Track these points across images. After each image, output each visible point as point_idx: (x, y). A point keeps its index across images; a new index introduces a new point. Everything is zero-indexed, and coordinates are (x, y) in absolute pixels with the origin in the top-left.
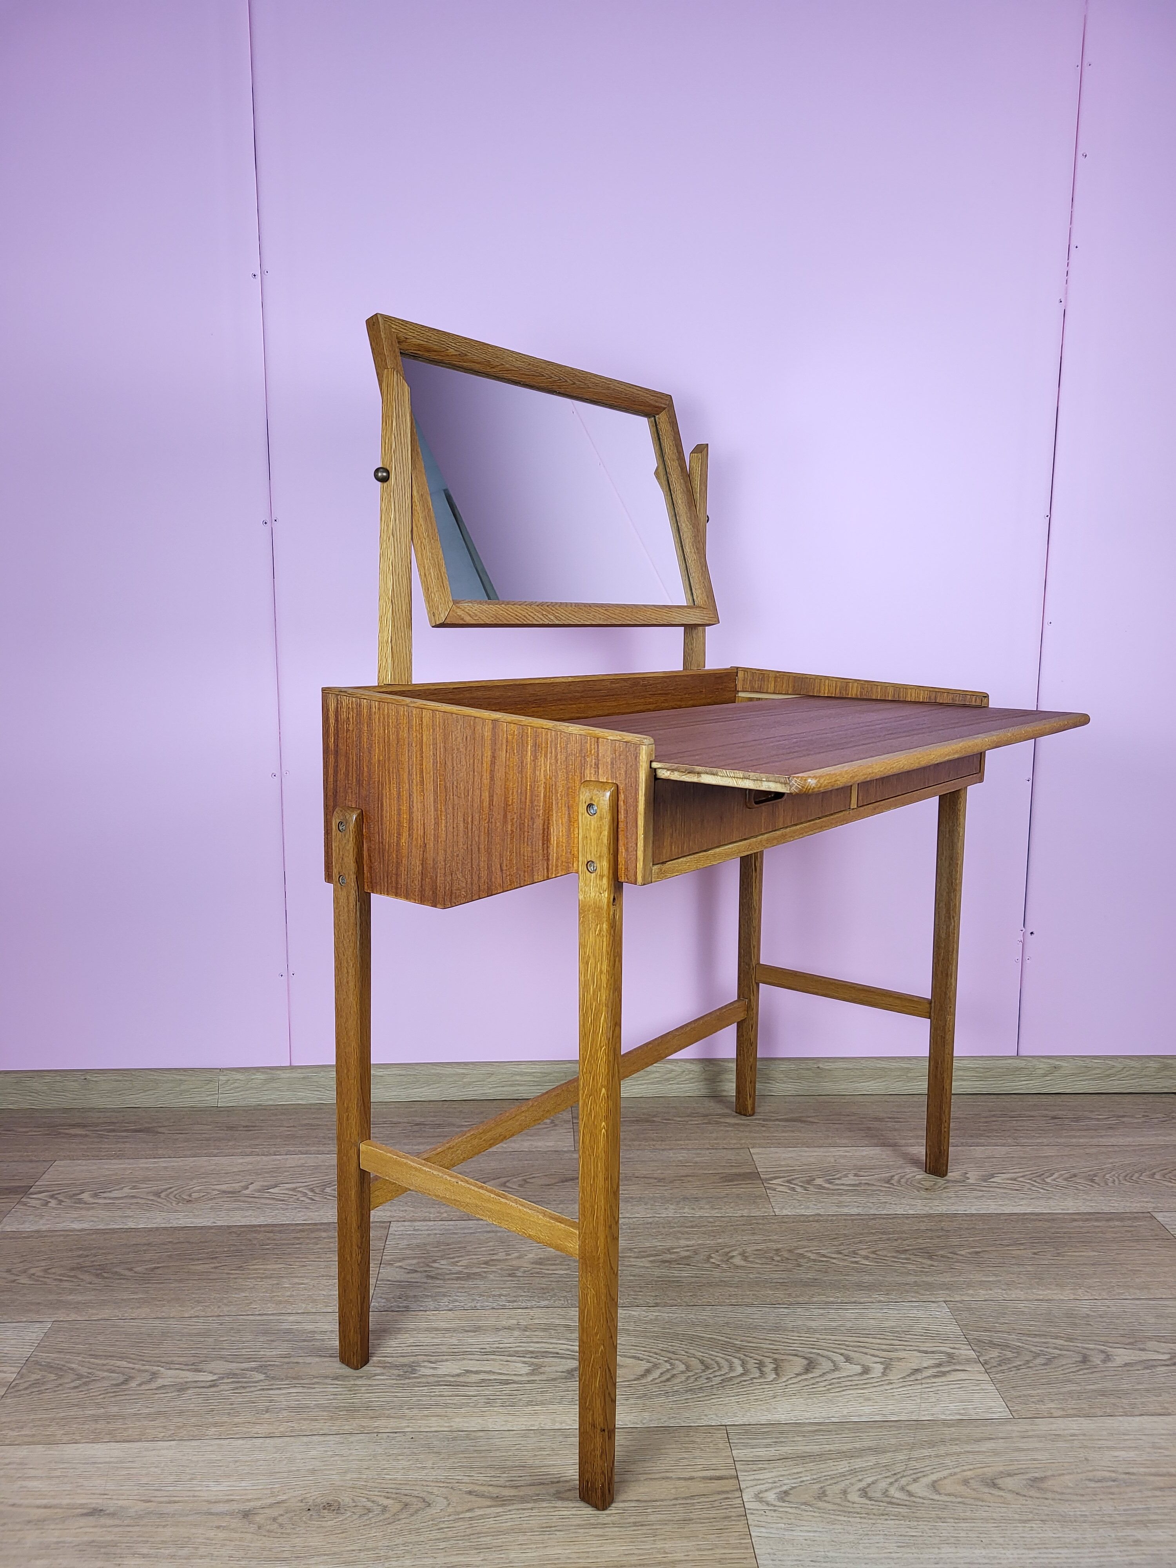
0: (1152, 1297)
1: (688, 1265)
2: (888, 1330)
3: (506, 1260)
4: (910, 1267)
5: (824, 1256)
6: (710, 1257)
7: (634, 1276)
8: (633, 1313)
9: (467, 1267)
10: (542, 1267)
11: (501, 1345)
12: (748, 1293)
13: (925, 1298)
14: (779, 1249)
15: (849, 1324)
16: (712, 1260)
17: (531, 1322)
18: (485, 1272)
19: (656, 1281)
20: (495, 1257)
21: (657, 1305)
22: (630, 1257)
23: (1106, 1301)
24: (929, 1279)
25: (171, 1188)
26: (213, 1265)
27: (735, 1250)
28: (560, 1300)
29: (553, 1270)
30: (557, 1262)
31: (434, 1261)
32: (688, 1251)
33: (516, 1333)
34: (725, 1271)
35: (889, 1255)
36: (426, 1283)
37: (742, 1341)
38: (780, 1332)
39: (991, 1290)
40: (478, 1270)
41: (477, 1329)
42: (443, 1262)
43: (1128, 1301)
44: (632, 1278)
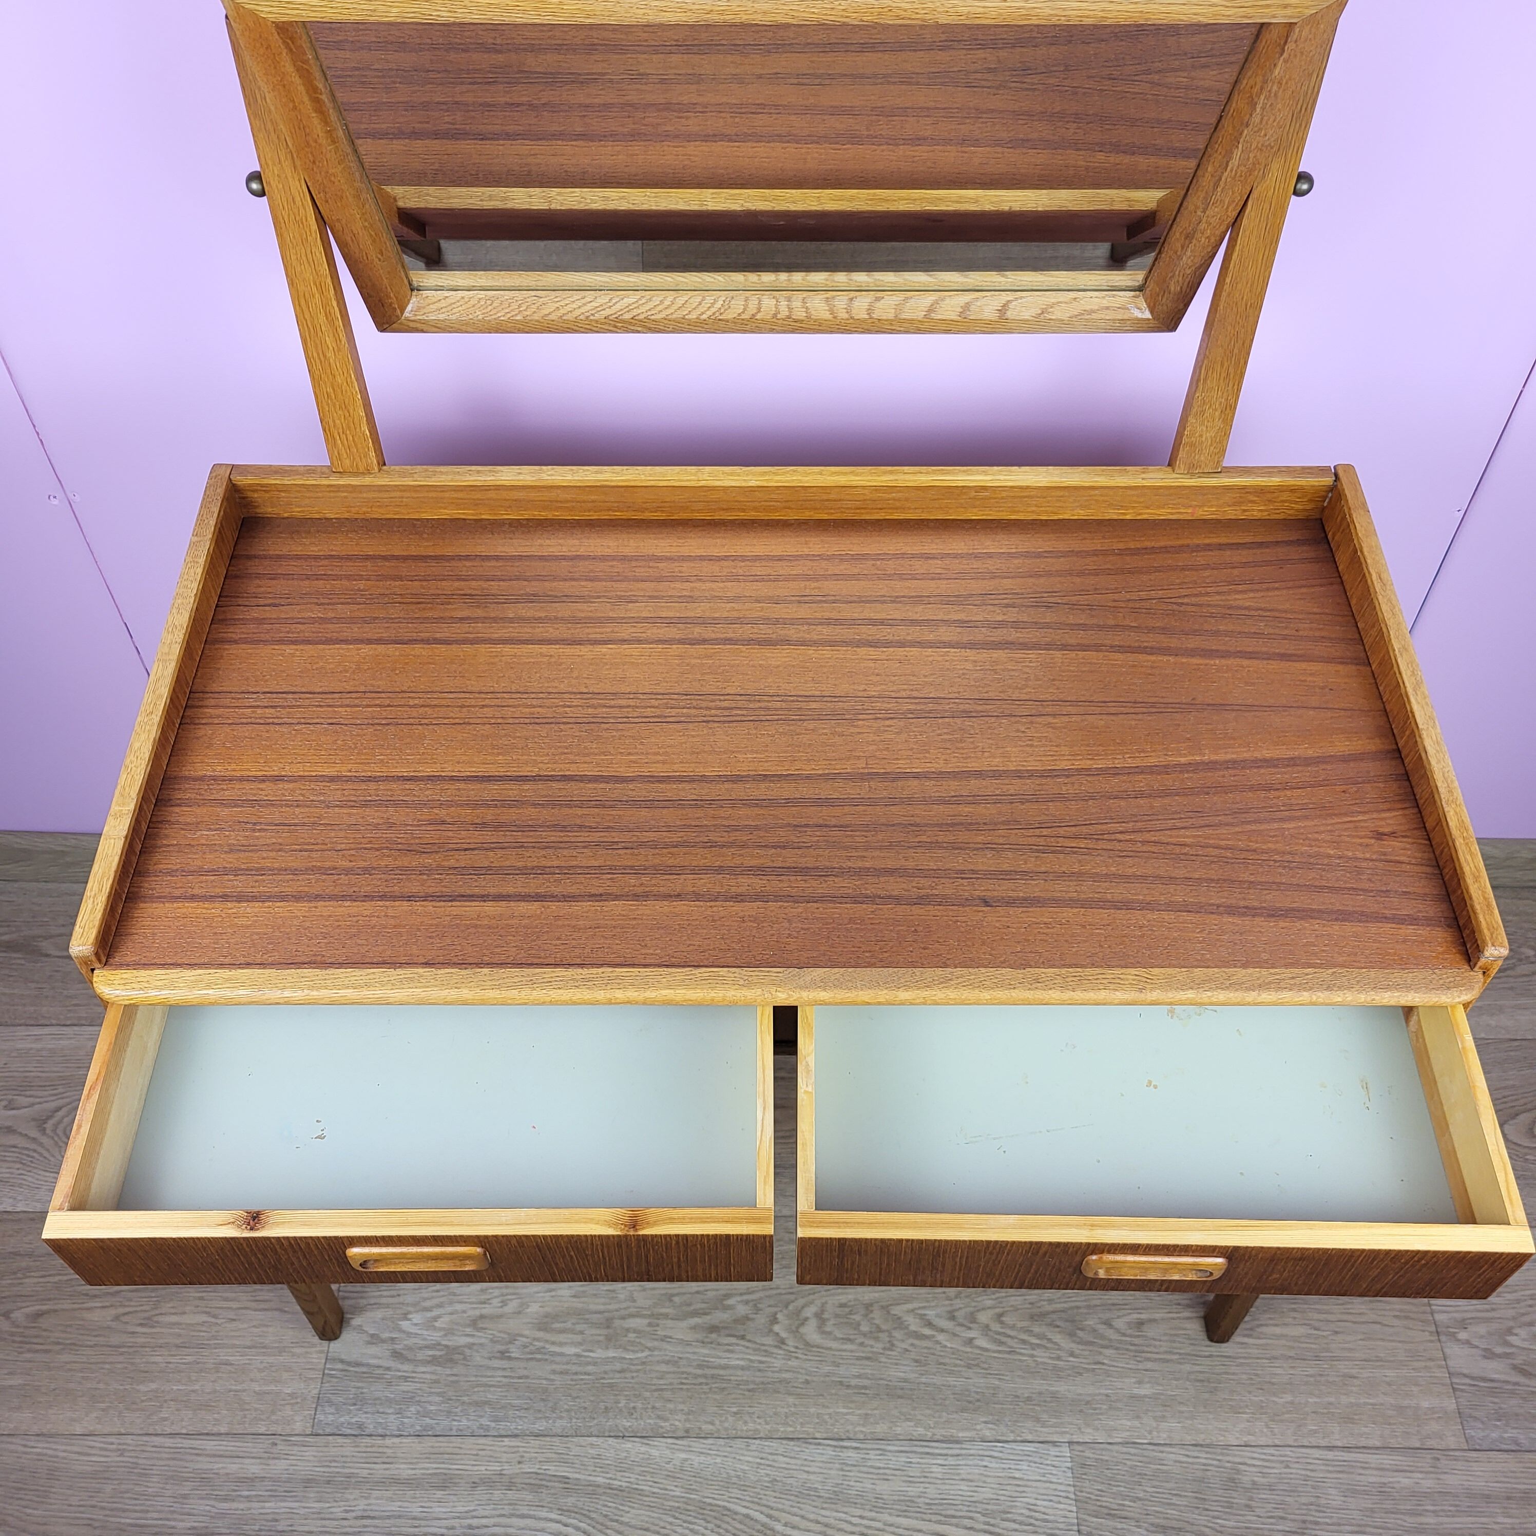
0: (1353, 1442)
1: (743, 1337)
2: (980, 1507)
3: (500, 1316)
4: (1042, 1356)
5: (930, 1324)
6: (774, 1320)
7: (667, 1362)
8: (655, 1453)
9: (449, 1332)
10: (548, 1336)
11: (475, 1522)
12: (812, 1410)
13: (1045, 1433)
14: (871, 1305)
15: (932, 1491)
16: (776, 1328)
17: (516, 1469)
18: (470, 1346)
19: (696, 1376)
20: (487, 1310)
21: (687, 1434)
22: (666, 1316)
23: (1287, 1451)
24: (1061, 1388)
25: (58, 1109)
26: (113, 1312)
27: (812, 1302)
28: (561, 1418)
29: (561, 1344)
30: (569, 1325)
31: (405, 1317)
32: (747, 1302)
33: (497, 1494)
34: (789, 1356)
35: (1020, 1324)
36: (388, 1369)
37: (786, 1525)
38: (839, 1507)
39: (1138, 1417)
40: (463, 1341)
41: (446, 1482)
42: (417, 1318)
43: (1317, 1453)
44: (663, 1368)
